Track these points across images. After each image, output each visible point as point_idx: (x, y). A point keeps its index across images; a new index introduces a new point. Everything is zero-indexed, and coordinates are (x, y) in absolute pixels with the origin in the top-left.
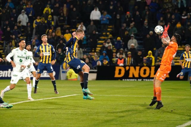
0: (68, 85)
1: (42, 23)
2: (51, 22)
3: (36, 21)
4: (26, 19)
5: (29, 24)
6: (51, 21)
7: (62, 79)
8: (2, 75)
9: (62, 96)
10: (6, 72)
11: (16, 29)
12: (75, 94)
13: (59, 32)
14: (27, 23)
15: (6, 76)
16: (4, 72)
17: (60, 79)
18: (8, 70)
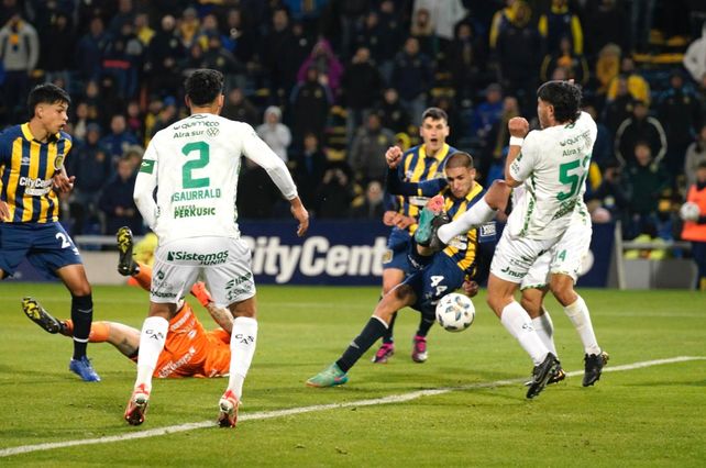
0: (651, 314)
1: (519, 24)
2: (567, 19)
3: (504, 18)
4: (454, 11)
5: (465, 32)
6: (567, 14)
7: (623, 284)
8: (347, 263)
9: (625, 363)
10: (365, 251)
11: (416, 56)
12: (683, 355)
13: (611, 64)
14: (457, 27)
15: (365, 271)
16: (356, 251)
17: (616, 285)
18: (372, 244)
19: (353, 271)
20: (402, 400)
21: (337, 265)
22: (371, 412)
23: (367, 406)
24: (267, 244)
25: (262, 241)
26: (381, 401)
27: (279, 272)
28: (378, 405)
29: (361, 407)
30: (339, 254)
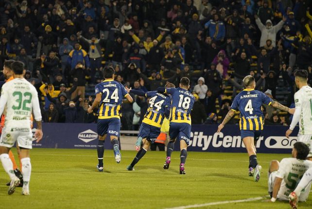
19: (234, 146)
20: (255, 200)
21: (227, 143)
22: (242, 205)
23: (241, 202)
24: (198, 135)
25: (196, 133)
26: (247, 201)
27: (203, 146)
28: (245, 202)
29: (238, 203)
30: (228, 139)
